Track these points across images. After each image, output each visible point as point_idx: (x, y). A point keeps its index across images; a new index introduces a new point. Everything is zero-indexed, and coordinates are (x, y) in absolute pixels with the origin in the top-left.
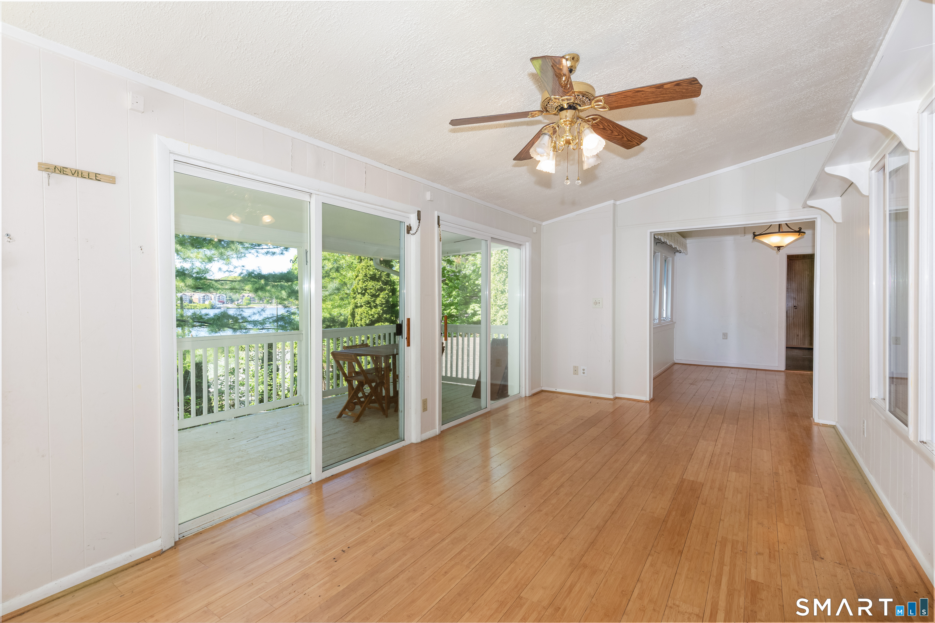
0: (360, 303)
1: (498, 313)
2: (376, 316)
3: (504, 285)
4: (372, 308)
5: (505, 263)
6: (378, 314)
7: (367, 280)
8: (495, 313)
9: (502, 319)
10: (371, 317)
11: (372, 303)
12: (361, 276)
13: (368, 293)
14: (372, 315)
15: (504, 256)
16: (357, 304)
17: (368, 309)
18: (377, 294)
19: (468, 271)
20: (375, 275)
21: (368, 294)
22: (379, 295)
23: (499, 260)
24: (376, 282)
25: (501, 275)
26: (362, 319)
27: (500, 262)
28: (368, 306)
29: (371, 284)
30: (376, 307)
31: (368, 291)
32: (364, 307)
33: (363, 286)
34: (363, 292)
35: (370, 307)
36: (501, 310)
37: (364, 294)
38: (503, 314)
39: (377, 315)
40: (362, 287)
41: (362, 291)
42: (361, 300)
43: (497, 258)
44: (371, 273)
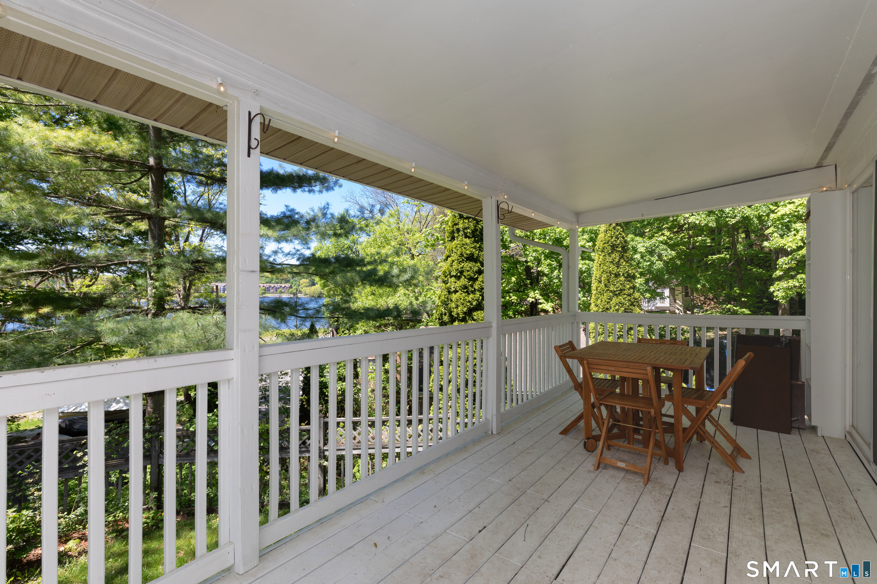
0: (454, 288)
1: (611, 300)
2: (474, 303)
3: (618, 267)
4: (469, 294)
5: (618, 241)
6: (477, 300)
7: (463, 260)
8: (608, 300)
9: (617, 307)
10: (468, 304)
11: (470, 288)
12: (454, 257)
13: (464, 275)
14: (469, 302)
15: (618, 233)
16: (451, 288)
17: (464, 295)
18: (476, 276)
19: (530, 258)
20: (472, 255)
21: (465, 277)
22: (477, 278)
23: (612, 237)
24: (474, 264)
25: (614, 255)
26: (458, 306)
27: (613, 240)
28: (465, 291)
29: (467, 265)
30: (473, 292)
31: (464, 274)
32: (460, 292)
33: (459, 267)
34: (459, 274)
35: (467, 292)
36: (615, 297)
37: (458, 278)
38: (618, 301)
39: (476, 302)
40: (458, 269)
41: (457, 274)
42: (453, 284)
43: (609, 235)
44: (468, 252)
